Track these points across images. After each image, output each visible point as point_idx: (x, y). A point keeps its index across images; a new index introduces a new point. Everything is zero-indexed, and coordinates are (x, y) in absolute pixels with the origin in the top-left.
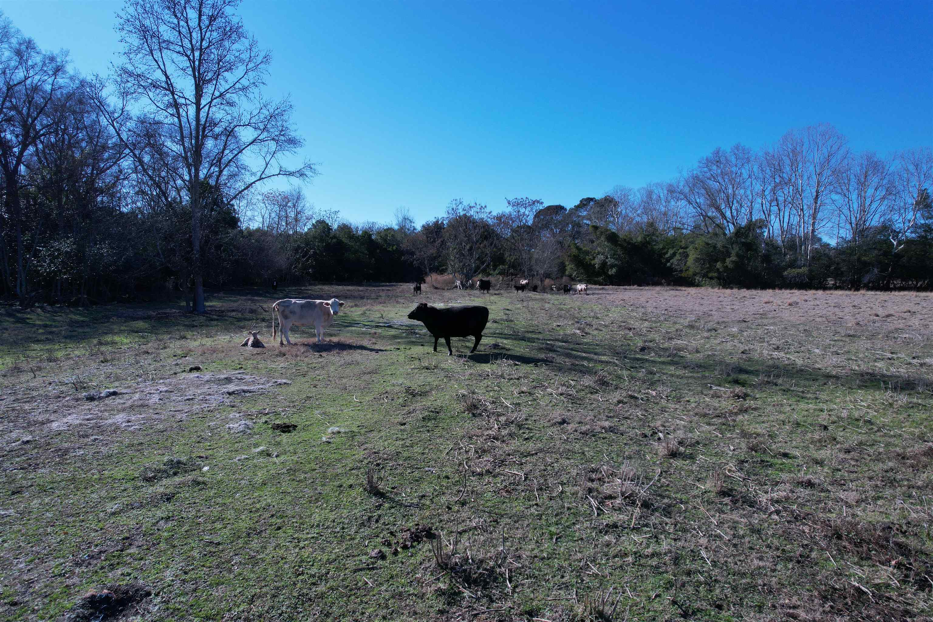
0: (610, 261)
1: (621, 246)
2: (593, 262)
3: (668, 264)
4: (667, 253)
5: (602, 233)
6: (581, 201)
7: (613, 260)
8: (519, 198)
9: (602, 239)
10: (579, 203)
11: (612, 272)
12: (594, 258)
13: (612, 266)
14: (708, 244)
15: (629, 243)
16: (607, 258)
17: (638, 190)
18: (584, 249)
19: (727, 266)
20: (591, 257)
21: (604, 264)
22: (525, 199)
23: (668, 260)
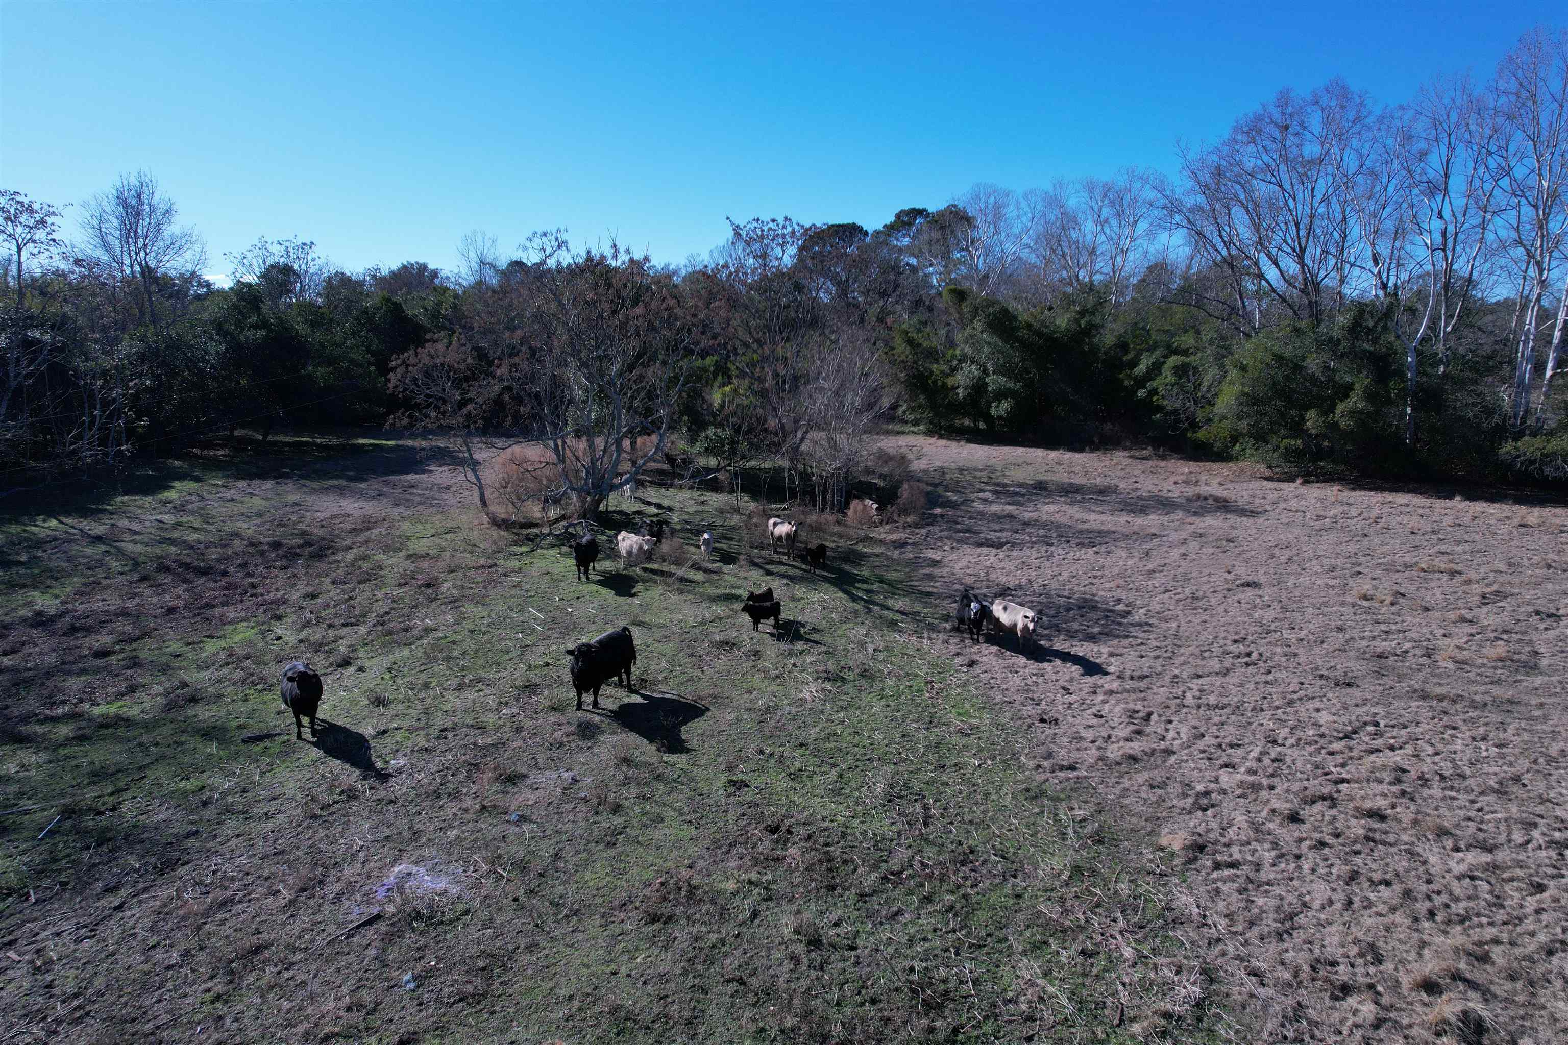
0: (994, 382)
1: (1022, 342)
2: (950, 381)
3: (1141, 393)
4: (1134, 363)
5: (975, 312)
6: (898, 216)
7: (1002, 380)
8: (765, 217)
9: (978, 325)
10: (893, 219)
11: (1001, 409)
12: (954, 370)
13: (1001, 395)
14: (1279, 358)
15: (1039, 334)
16: (985, 371)
17: (1026, 196)
18: (925, 344)
19: (1336, 424)
20: (945, 368)
21: (979, 388)
22: (781, 221)
23: (1141, 382)
